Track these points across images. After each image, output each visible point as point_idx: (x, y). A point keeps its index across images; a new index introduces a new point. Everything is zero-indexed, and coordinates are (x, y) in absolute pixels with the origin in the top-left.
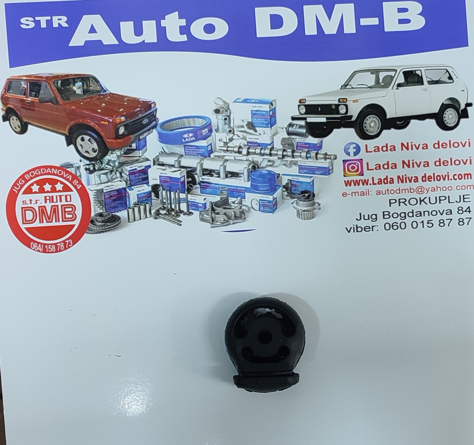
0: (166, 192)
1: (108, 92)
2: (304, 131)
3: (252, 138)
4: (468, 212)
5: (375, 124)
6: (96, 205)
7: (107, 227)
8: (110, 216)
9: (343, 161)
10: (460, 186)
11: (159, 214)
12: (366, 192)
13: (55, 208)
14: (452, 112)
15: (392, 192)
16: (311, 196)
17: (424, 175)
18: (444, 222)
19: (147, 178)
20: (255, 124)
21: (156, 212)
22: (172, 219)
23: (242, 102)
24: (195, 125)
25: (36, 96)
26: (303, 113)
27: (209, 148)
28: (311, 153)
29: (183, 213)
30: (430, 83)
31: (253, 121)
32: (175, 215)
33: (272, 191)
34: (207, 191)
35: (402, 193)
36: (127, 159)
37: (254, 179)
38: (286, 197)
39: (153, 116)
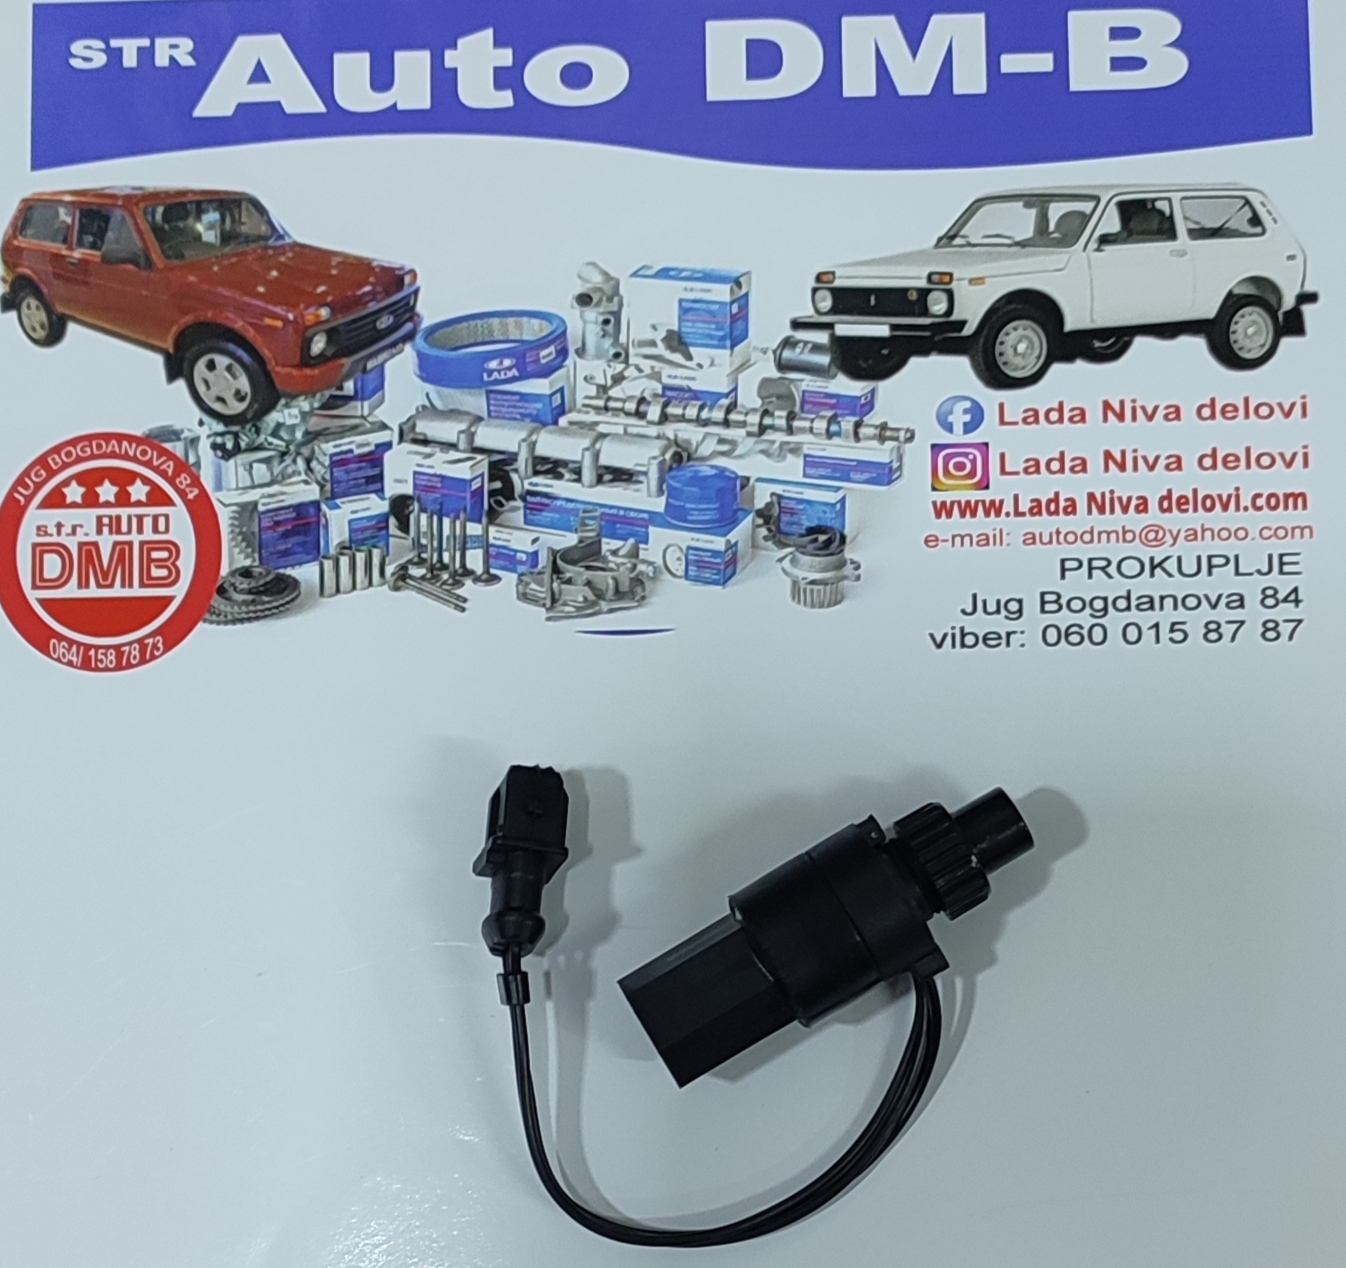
0: (428, 517)
1: (287, 240)
2: (824, 359)
3: (676, 377)
4: (1292, 605)
5: (1030, 347)
6: (236, 546)
7: (260, 607)
8: (271, 576)
9: (934, 446)
10: (1269, 528)
11: (405, 579)
12: (995, 536)
13: (124, 549)
14: (1254, 317)
15: (1071, 538)
16: (834, 541)
17: (1165, 493)
18: (1220, 630)
19: (380, 478)
20: (689, 337)
21: (400, 569)
22: (442, 593)
23: (656, 276)
24: (521, 335)
25: (94, 246)
26: (826, 310)
27: (557, 400)
28: (843, 424)
29: (472, 577)
30: (1195, 234)
31: (683, 329)
32: (450, 581)
33: (723, 524)
34: (543, 519)
35: (1099, 541)
36: (327, 423)
37: (675, 488)
38: (763, 541)
39: (406, 308)
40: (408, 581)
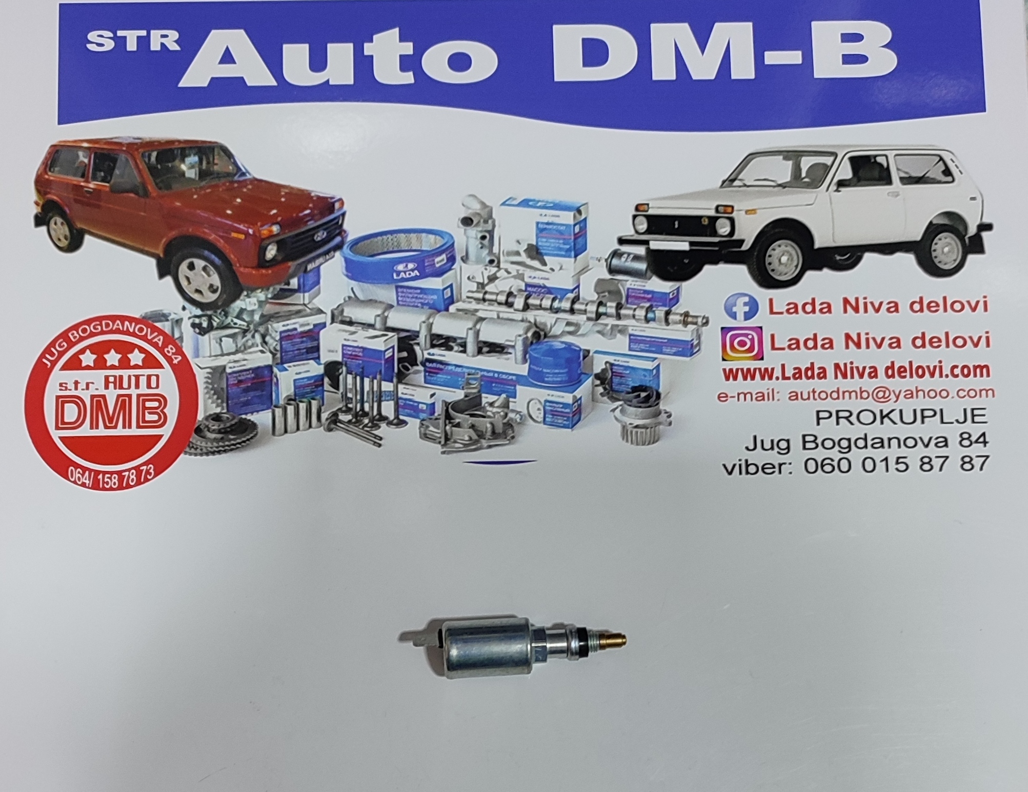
0: (353, 378)
1: (248, 176)
2: (642, 266)
3: (535, 278)
4: (982, 445)
5: (790, 259)
6: (209, 398)
7: (227, 443)
8: (236, 420)
9: (722, 328)
11: (336, 423)
12: (768, 394)
13: (125, 400)
14: (949, 240)
15: (823, 395)
16: (652, 397)
17: (889, 364)
18: (931, 463)
19: (317, 349)
20: (544, 249)
21: (332, 416)
22: (363, 433)
23: (519, 205)
24: (421, 247)
25: (104, 180)
26: (643, 231)
27: (448, 293)
28: (656, 312)
29: (386, 421)
30: (905, 181)
31: (540, 244)
32: (370, 425)
33: (571, 384)
34: (438, 379)
35: (844, 398)
36: (277, 308)
37: (536, 358)
38: (600, 397)
39: (336, 226)
40: (338, 424)
